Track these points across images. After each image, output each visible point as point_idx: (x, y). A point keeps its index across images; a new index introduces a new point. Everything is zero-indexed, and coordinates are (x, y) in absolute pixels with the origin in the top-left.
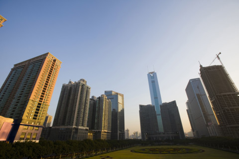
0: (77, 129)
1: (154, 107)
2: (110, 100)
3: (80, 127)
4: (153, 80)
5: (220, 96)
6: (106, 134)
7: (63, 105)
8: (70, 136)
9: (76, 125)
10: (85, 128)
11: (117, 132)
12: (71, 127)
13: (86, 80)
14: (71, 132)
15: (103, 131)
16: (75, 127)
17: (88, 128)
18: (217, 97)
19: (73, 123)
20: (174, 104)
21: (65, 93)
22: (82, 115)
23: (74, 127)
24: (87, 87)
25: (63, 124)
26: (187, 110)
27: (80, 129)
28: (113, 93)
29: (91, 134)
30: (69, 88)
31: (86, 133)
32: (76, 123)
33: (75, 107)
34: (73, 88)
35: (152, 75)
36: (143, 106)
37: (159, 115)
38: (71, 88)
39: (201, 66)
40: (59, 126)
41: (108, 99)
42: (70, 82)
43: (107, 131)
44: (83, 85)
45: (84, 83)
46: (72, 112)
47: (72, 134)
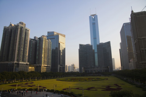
0: (18, 64)
1: (92, 46)
2: (50, 40)
3: (20, 63)
4: (94, 22)
5: (140, 39)
6: (46, 67)
7: (5, 45)
8: (13, 69)
9: (17, 61)
10: (25, 63)
11: (57, 67)
12: (13, 62)
13: (24, 23)
14: (13, 66)
15: (43, 65)
16: (17, 62)
17: (29, 63)
18: (138, 40)
19: (14, 59)
20: (108, 44)
21: (7, 34)
22: (22, 53)
23: (15, 62)
24: (26, 29)
25: (7, 60)
26: (120, 49)
27: (21, 64)
28: (55, 33)
29: (33, 68)
30: (9, 30)
31: (26, 67)
32: (17, 59)
33: (16, 47)
34: (13, 30)
35: (93, 17)
36: (83, 45)
37: (96, 53)
38: (11, 30)
39: (132, 11)
40: (4, 62)
41: (48, 39)
42: (11, 25)
43: (46, 65)
44: (22, 28)
45: (23, 26)
46: (14, 51)
47: (14, 68)
